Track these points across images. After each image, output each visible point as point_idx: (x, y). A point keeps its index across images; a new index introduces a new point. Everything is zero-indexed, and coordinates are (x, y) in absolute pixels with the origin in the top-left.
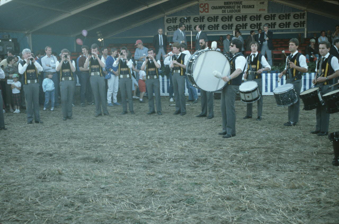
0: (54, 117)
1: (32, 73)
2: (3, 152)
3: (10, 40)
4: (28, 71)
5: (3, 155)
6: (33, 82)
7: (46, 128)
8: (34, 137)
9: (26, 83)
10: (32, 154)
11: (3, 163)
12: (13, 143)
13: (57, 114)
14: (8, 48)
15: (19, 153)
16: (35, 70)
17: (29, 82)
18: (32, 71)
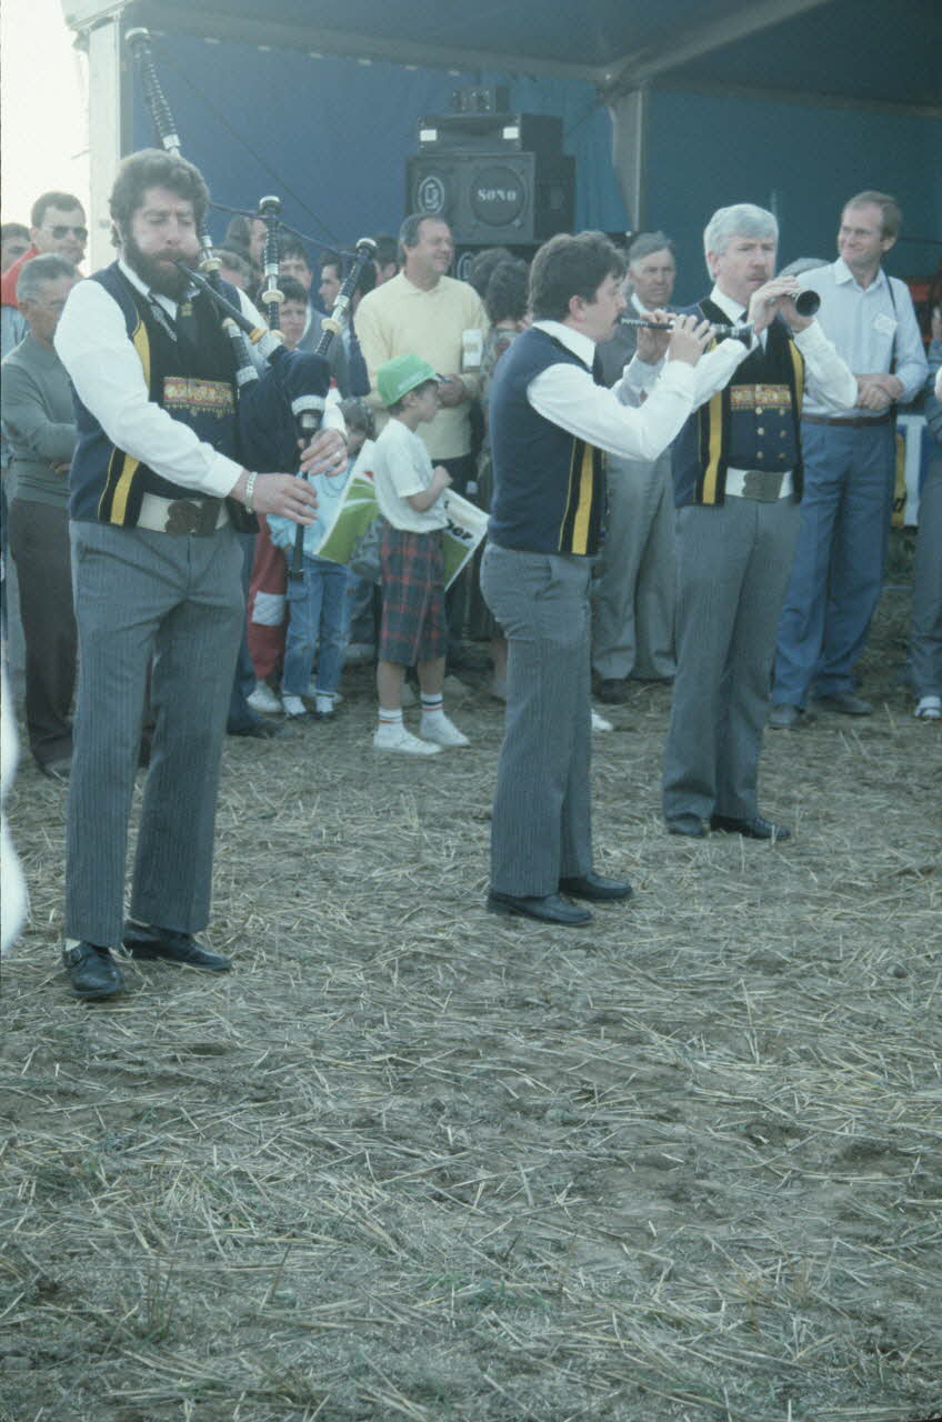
0: (869, 796)
1: (770, 413)
2: (528, 1080)
3: (511, 133)
4: (740, 396)
5: (539, 1114)
6: (761, 492)
7: (839, 888)
8: (755, 963)
9: (709, 495)
10: (792, 1143)
11: (560, 1199)
12: (597, 1010)
13: (894, 765)
14: (491, 195)
15: (672, 1116)
16: (793, 391)
17: (736, 482)
18: (776, 397)
